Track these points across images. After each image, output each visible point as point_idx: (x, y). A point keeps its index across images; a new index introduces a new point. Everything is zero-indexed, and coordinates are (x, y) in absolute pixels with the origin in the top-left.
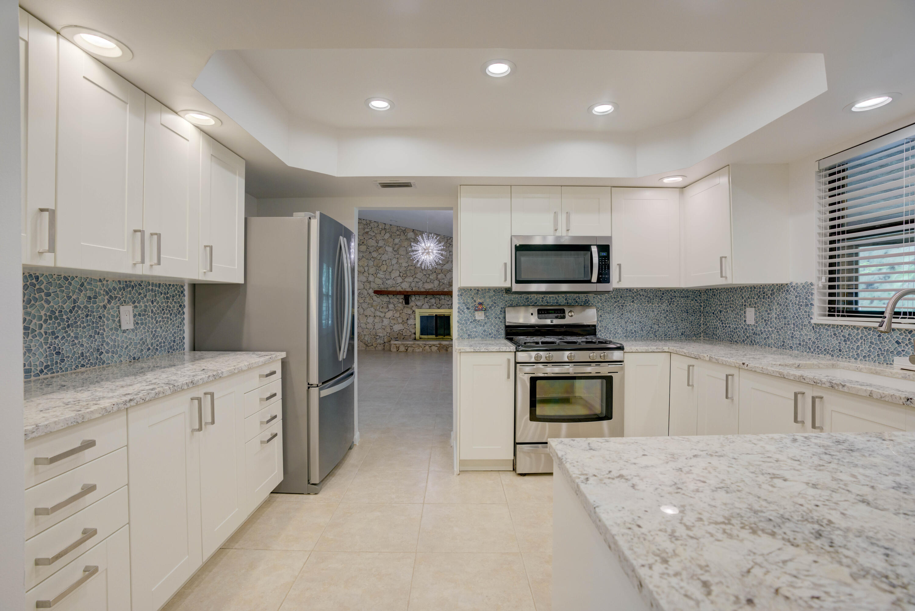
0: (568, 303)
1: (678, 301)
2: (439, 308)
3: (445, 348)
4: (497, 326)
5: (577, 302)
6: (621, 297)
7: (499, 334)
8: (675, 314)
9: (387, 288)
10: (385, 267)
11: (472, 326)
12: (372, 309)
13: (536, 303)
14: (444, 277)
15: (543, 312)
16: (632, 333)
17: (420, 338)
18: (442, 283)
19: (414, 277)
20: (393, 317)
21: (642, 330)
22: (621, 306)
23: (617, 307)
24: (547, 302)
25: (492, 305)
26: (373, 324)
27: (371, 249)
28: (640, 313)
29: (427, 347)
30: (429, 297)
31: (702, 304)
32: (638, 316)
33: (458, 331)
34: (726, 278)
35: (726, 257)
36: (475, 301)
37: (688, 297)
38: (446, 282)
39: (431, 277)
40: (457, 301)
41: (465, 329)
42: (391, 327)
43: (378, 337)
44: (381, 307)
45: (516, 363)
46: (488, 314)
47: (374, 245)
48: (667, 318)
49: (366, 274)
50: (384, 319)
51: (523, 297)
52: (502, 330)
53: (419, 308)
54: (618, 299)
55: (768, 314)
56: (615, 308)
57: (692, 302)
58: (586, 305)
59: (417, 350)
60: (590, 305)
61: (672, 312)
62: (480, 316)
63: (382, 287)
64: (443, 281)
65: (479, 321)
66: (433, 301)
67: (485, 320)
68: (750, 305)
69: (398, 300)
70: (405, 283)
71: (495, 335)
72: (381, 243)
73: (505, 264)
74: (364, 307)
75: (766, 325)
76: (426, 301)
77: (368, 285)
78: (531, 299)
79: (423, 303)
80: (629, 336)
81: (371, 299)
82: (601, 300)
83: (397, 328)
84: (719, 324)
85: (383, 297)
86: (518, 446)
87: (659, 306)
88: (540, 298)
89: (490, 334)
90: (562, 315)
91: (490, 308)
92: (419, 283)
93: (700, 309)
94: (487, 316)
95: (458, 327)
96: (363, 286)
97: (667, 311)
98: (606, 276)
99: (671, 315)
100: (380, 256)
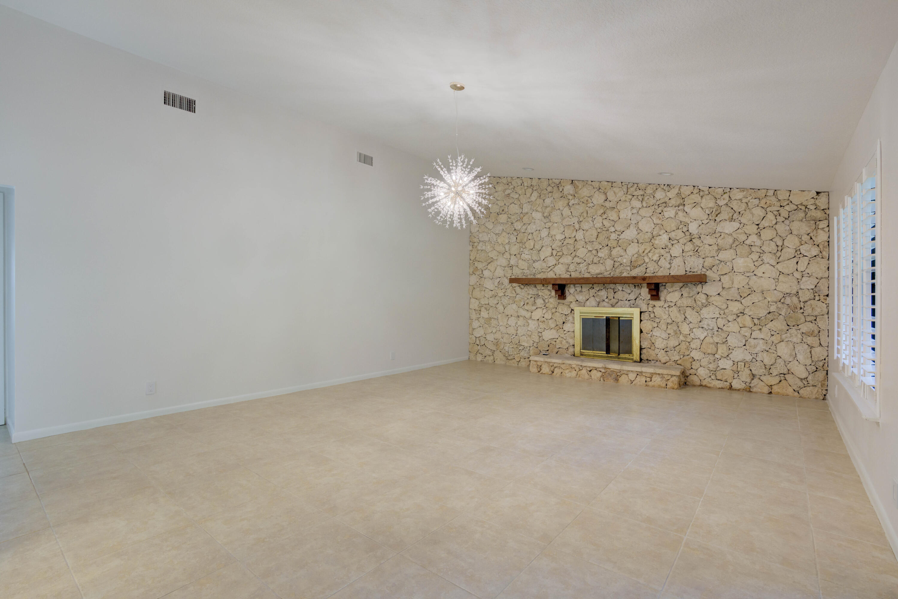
2: (613, 306)
3: (614, 376)
9: (534, 275)
10: (532, 243)
12: (515, 306)
14: (622, 252)
17: (582, 355)
18: (618, 264)
19: (573, 255)
20: (544, 319)
26: (516, 328)
27: (513, 219)
29: (584, 371)
30: (597, 287)
38: (625, 261)
39: (600, 254)
42: (540, 334)
44: (526, 304)
49: (507, 255)
50: (530, 321)
53: (580, 306)
59: (568, 374)
63: (528, 274)
64: (619, 259)
66: (603, 293)
69: (549, 293)
70: (560, 265)
72: (526, 209)
74: (503, 303)
76: (591, 295)
79: (587, 297)
83: (548, 335)
85: (528, 287)
92: (581, 265)
100: (525, 227)
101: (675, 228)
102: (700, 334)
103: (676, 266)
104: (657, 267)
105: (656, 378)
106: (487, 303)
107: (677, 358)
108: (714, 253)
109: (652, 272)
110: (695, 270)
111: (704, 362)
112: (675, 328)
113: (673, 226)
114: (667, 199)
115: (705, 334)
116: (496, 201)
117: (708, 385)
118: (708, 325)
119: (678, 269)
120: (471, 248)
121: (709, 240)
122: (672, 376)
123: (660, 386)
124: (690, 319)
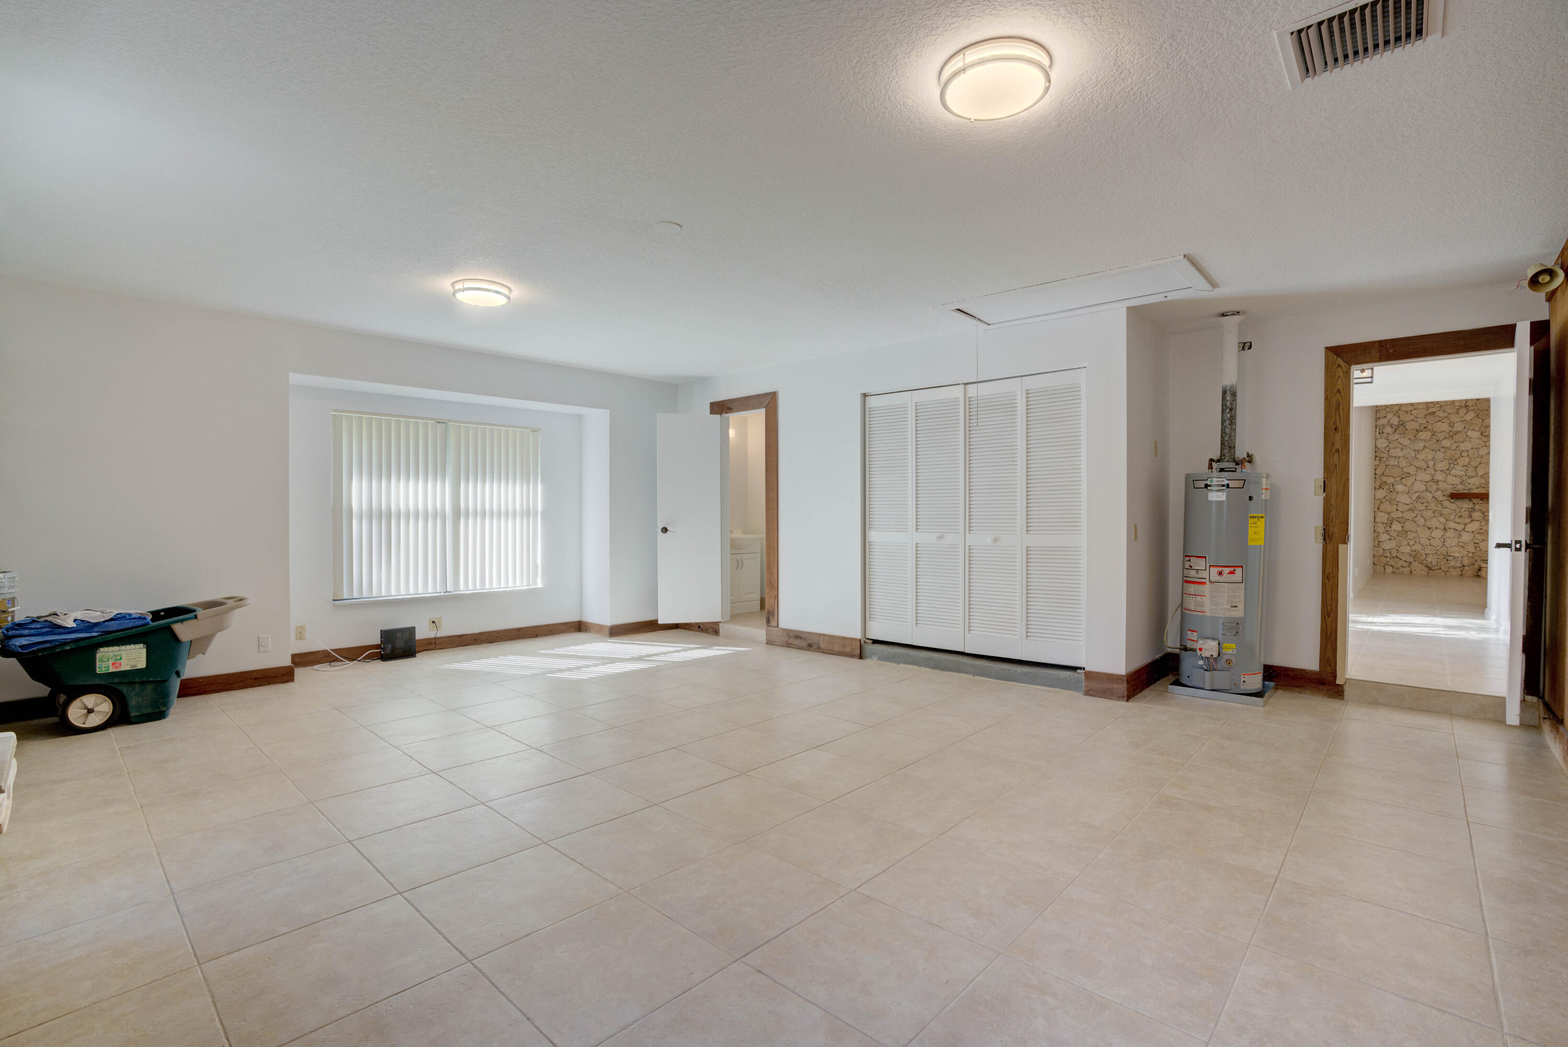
9: (1469, 490)
10: (1467, 460)
12: (1442, 520)
20: (1481, 531)
26: (1442, 539)
27: (1441, 436)
42: (1476, 545)
43: (1450, 558)
44: (1457, 517)
47: (1444, 429)
49: (1431, 471)
50: (1463, 533)
63: (1461, 489)
72: (1458, 427)
74: (1425, 516)
77: (1434, 486)
81: (1440, 506)
85: (1461, 501)
96: (1425, 487)
100: (1455, 445)
106: (1401, 516)
116: (1414, 418)
120: (1377, 462)
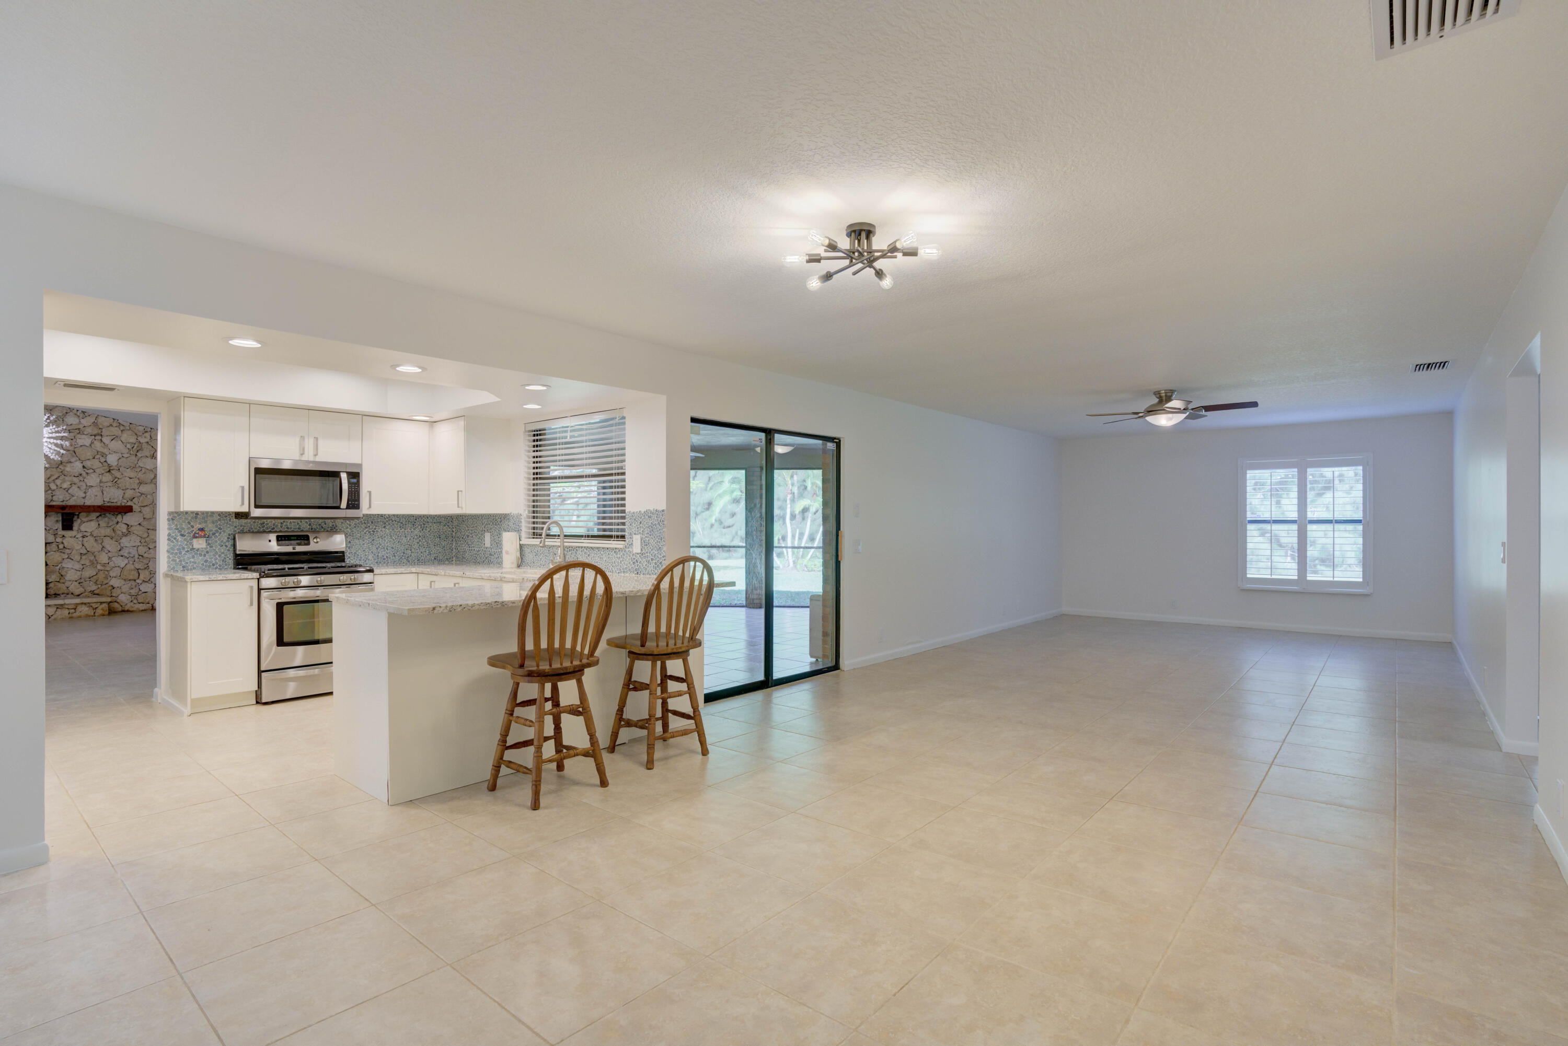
0: (312, 529)
1: (431, 527)
4: (223, 555)
5: (322, 527)
6: (372, 523)
7: (226, 565)
8: (428, 539)
11: (188, 555)
13: (274, 528)
15: (283, 539)
16: (384, 559)
21: (395, 556)
22: (372, 531)
23: (367, 533)
24: (288, 528)
25: (217, 531)
28: (392, 538)
31: (454, 530)
32: (390, 541)
33: (168, 562)
34: (462, 508)
35: (461, 491)
36: (193, 527)
37: (440, 522)
40: (167, 527)
41: (178, 560)
45: (259, 590)
46: (210, 542)
48: (420, 543)
51: (258, 522)
52: (230, 559)
54: (369, 525)
55: (499, 538)
56: (365, 533)
57: (445, 528)
58: (333, 530)
60: (338, 530)
61: (424, 537)
62: (200, 544)
65: (198, 550)
67: (206, 548)
68: (487, 530)
71: (220, 566)
73: (243, 488)
75: (497, 546)
78: (267, 524)
80: (380, 563)
82: (350, 525)
84: (467, 548)
86: (263, 674)
87: (411, 532)
88: (278, 523)
89: (213, 565)
90: (306, 542)
91: (214, 534)
93: (452, 534)
94: (209, 544)
95: (169, 557)
97: (420, 537)
98: (356, 503)
99: (424, 541)
101: (91, 458)
102: (122, 562)
103: (93, 496)
104: (67, 495)
105: (83, 608)
107: (94, 588)
108: (136, 486)
109: (61, 500)
110: (115, 501)
111: (126, 588)
112: (92, 558)
113: (89, 454)
114: (81, 426)
115: (126, 561)
117: (131, 609)
118: (129, 553)
119: (94, 499)
121: (129, 473)
122: (101, 603)
123: (87, 616)
124: (108, 547)
